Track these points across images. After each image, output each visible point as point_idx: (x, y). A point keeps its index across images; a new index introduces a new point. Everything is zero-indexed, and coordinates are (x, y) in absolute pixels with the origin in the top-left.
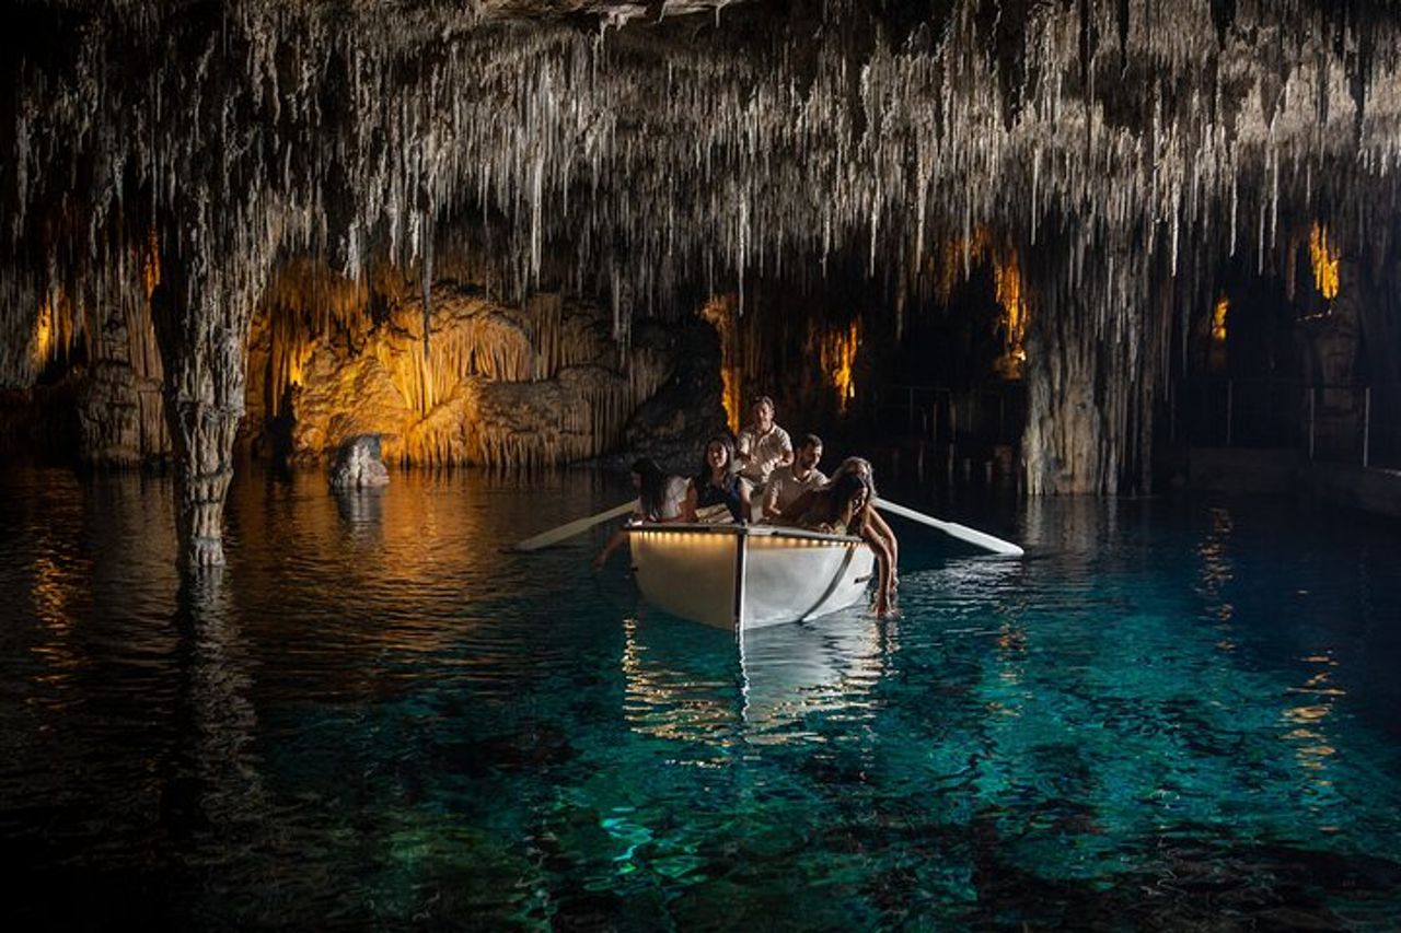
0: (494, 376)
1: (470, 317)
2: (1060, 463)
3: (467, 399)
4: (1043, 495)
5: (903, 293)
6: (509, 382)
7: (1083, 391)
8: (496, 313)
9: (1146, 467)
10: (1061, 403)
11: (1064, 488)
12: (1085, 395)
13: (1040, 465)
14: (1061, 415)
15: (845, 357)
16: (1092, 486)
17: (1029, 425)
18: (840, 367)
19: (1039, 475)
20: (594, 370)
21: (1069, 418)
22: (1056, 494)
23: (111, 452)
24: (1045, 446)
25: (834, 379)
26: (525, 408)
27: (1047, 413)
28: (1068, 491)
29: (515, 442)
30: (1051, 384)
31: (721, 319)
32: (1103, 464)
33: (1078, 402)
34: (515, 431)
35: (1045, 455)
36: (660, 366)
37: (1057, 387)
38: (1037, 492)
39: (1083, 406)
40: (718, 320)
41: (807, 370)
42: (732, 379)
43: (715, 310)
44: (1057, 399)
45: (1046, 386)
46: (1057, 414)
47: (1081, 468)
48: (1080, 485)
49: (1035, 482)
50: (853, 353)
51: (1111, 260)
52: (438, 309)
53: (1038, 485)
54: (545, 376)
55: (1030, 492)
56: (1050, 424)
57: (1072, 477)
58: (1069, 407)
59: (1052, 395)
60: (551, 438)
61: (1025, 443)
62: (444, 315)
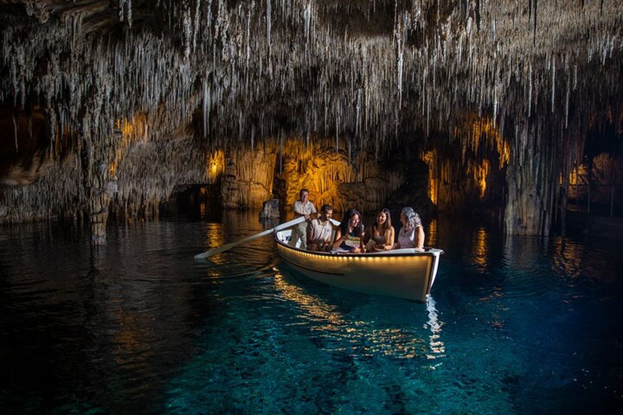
0: (343, 181)
1: (336, 160)
2: (520, 221)
3: (333, 188)
4: (513, 235)
5: (465, 147)
6: (348, 183)
7: (531, 189)
8: (344, 158)
9: (563, 225)
10: (521, 194)
11: (522, 232)
12: (532, 191)
13: (511, 221)
14: (521, 200)
15: (484, 175)
16: (536, 232)
17: (508, 203)
18: (482, 178)
19: (511, 225)
20: (377, 179)
21: (524, 201)
22: (518, 235)
23: (228, 204)
24: (515, 214)
25: (480, 184)
26: (352, 192)
27: (515, 198)
28: (523, 234)
29: (348, 204)
30: (517, 186)
31: (431, 160)
32: (542, 222)
33: (528, 194)
34: (347, 200)
35: (514, 218)
36: (402, 177)
37: (519, 187)
38: (511, 233)
39: (531, 196)
40: (429, 161)
41: (468, 180)
42: (435, 183)
43: (429, 157)
44: (520, 192)
45: (515, 186)
46: (519, 198)
47: (530, 224)
48: (530, 231)
49: (510, 229)
50: (487, 173)
51: (517, 126)
52: (325, 158)
53: (511, 230)
54: (361, 181)
55: (508, 233)
56: (516, 203)
57: (526, 228)
58: (524, 196)
59: (517, 190)
60: (361, 203)
61: (506, 212)
62: (327, 159)
